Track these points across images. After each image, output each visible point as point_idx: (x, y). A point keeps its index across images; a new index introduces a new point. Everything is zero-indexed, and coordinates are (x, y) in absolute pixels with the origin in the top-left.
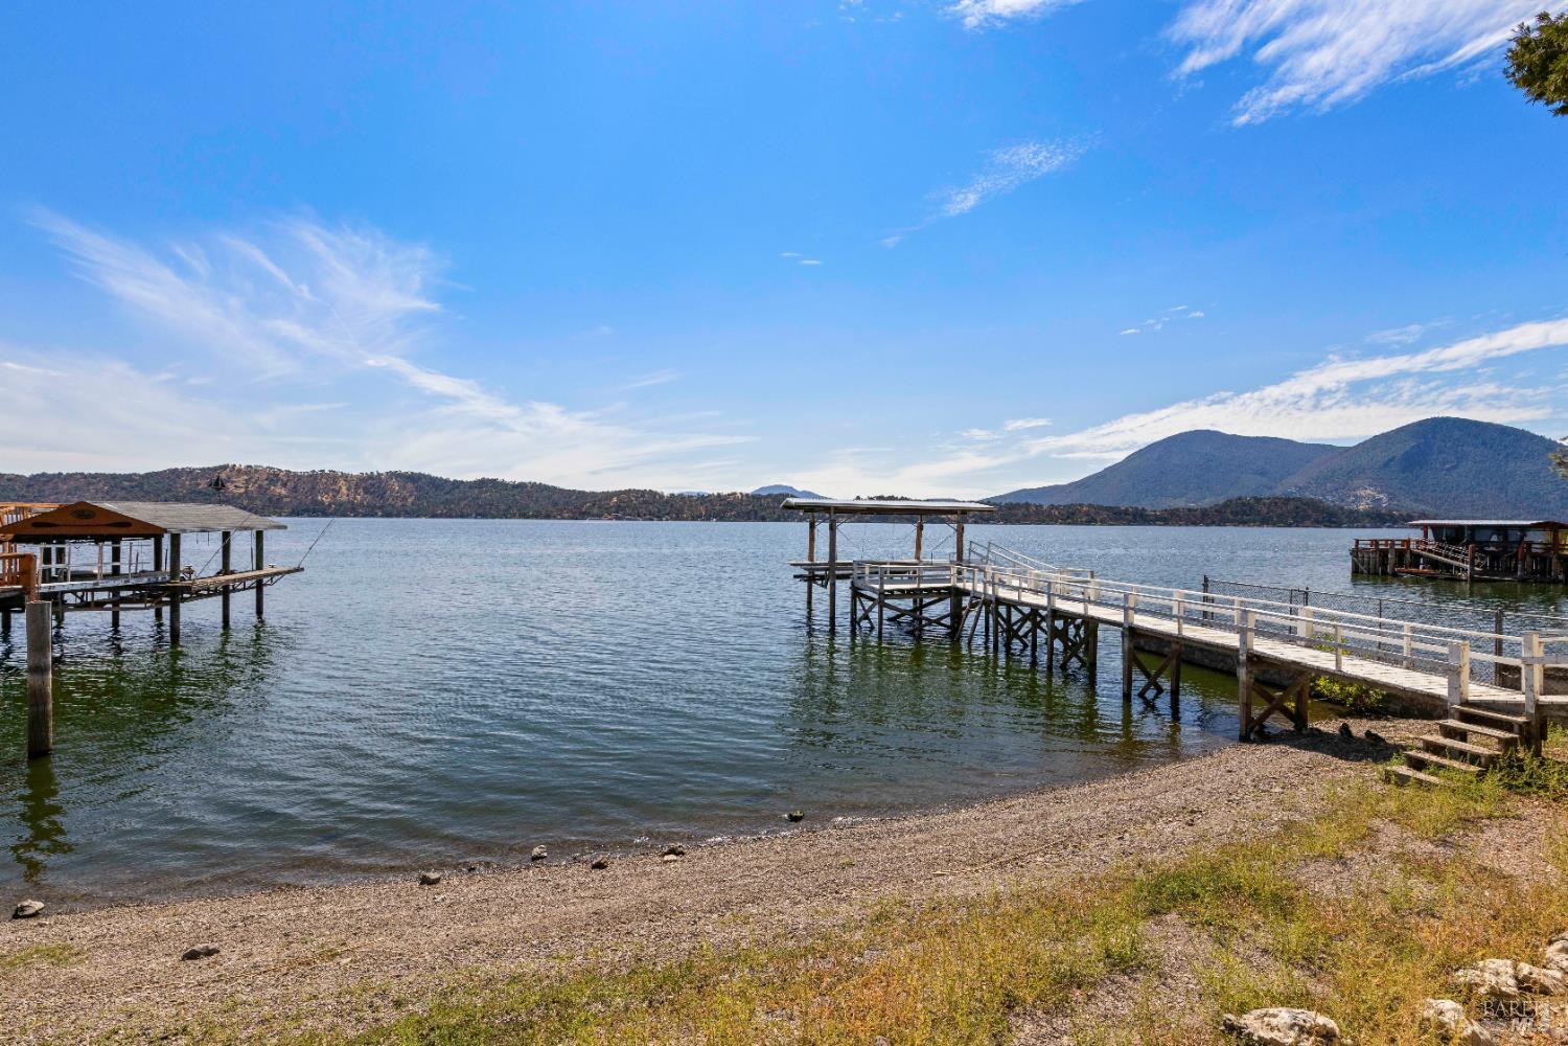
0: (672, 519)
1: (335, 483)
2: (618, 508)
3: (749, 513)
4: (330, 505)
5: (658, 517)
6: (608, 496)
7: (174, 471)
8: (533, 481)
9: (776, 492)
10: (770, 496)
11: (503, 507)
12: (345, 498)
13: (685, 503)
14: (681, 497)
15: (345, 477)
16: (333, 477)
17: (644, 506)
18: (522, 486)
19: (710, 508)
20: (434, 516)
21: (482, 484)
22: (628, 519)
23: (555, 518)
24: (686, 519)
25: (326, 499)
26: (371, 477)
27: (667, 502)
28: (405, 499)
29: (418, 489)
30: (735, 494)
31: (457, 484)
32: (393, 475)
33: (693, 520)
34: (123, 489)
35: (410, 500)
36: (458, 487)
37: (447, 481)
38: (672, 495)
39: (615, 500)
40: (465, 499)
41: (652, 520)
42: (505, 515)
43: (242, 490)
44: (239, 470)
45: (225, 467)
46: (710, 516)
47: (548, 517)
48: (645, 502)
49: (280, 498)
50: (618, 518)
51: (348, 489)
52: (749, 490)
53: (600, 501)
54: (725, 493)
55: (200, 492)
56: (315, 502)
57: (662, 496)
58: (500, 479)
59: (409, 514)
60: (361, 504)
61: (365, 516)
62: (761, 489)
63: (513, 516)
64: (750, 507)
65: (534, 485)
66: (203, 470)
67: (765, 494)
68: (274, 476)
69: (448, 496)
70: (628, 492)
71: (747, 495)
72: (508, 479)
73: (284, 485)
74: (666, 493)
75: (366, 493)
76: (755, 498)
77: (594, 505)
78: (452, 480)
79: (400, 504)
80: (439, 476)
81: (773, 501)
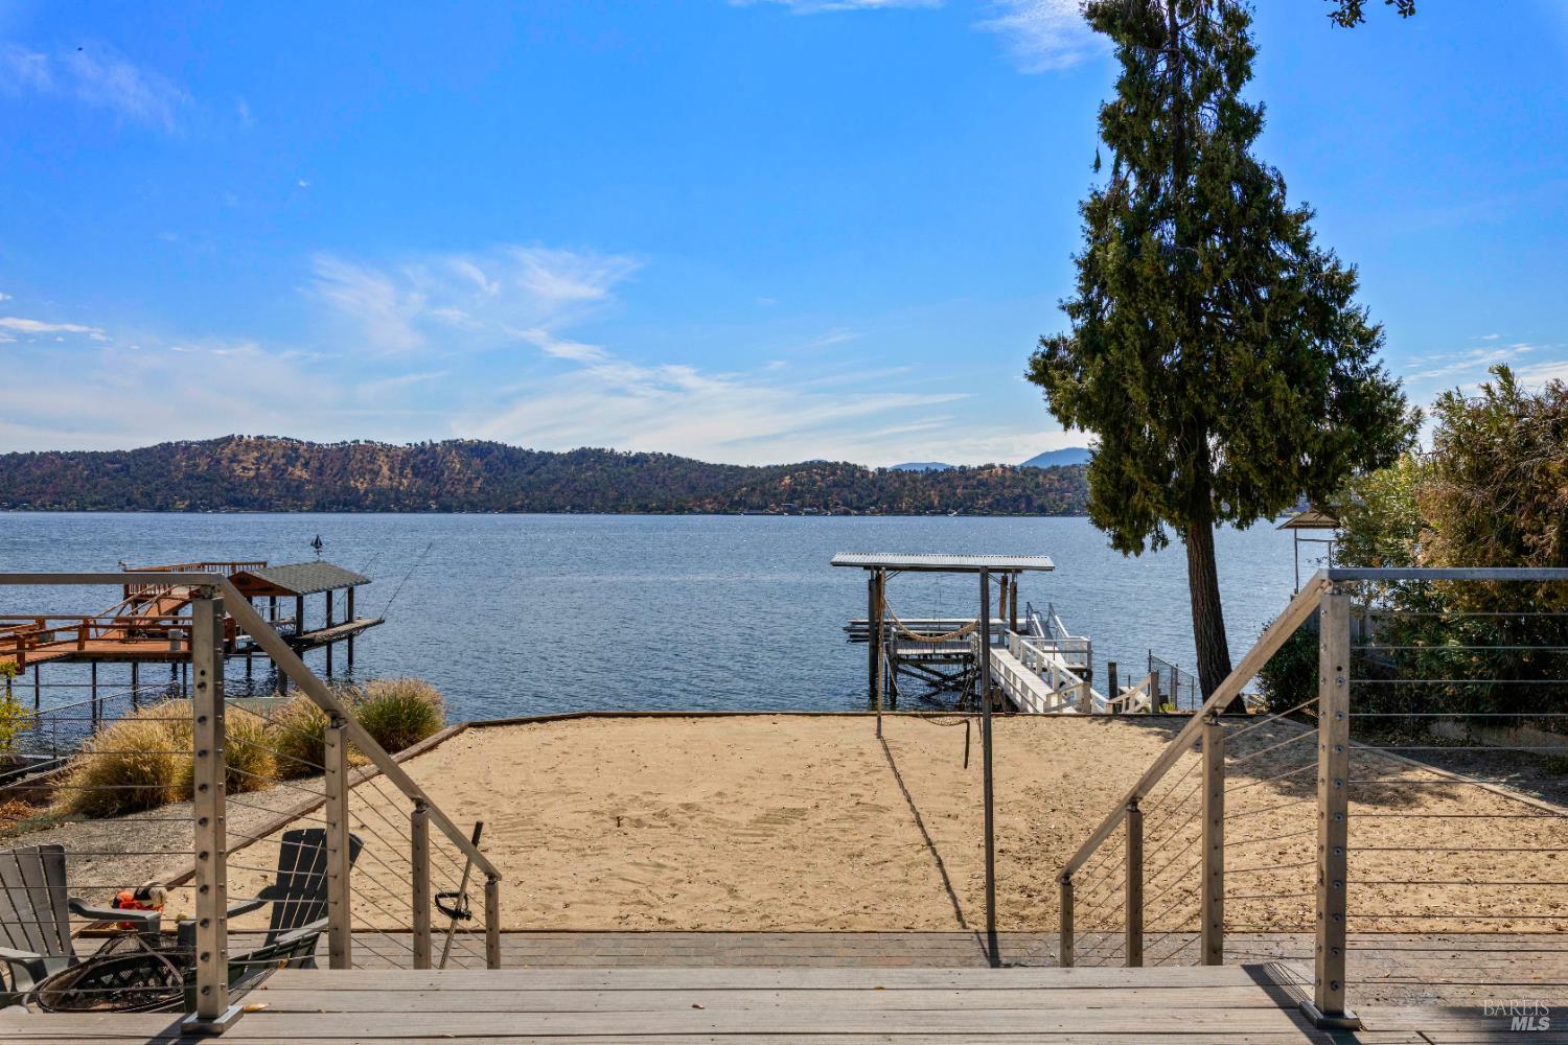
0: (882, 512)
1: (373, 460)
2: (793, 494)
3: (1015, 500)
4: (366, 493)
5: (858, 509)
7: (166, 448)
8: (657, 451)
9: (1063, 463)
10: (1055, 468)
11: (612, 494)
12: (386, 482)
13: (904, 484)
14: (898, 473)
15: (388, 449)
16: (371, 451)
17: (836, 490)
18: (641, 459)
19: (947, 491)
20: (512, 510)
21: (582, 456)
22: (808, 513)
23: (691, 511)
24: (907, 513)
25: (362, 486)
26: (421, 449)
27: (873, 483)
28: (470, 481)
29: (489, 467)
30: (991, 467)
31: (545, 458)
32: (455, 446)
33: (918, 514)
34: (107, 474)
35: (478, 484)
36: (544, 464)
37: (529, 453)
38: (882, 471)
39: (787, 480)
40: (554, 482)
41: (847, 513)
42: (615, 508)
43: (252, 473)
44: (248, 444)
45: (229, 439)
46: (948, 506)
47: (680, 511)
48: (835, 484)
49: (301, 484)
50: (793, 512)
51: (391, 470)
53: (763, 483)
54: (975, 465)
55: (199, 477)
56: (347, 489)
57: (864, 472)
58: (608, 448)
59: (474, 508)
60: (409, 494)
61: (414, 510)
63: (627, 510)
64: (1018, 491)
65: (658, 457)
66: (202, 444)
67: (1044, 466)
68: (293, 451)
69: (532, 478)
70: (809, 467)
71: (1013, 469)
72: (619, 450)
73: (306, 465)
75: (416, 475)
76: (1029, 472)
77: (753, 489)
78: (536, 451)
79: (461, 491)
80: (526, 448)
81: (1062, 478)
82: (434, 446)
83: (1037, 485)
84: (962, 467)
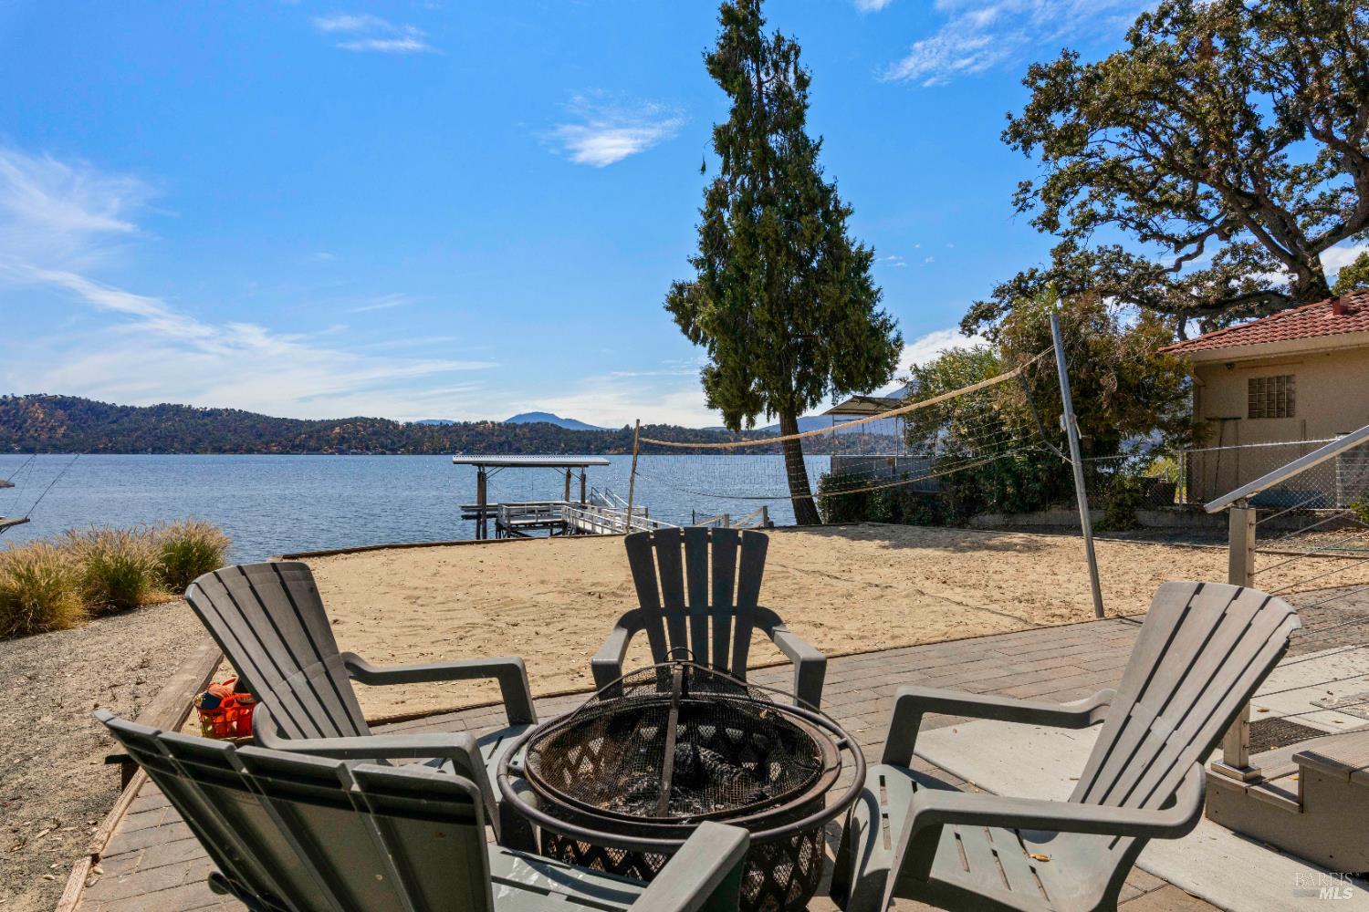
0: (409, 452)
2: (342, 439)
3: (501, 444)
5: (390, 450)
6: (329, 425)
8: (230, 407)
9: (532, 421)
10: (526, 425)
11: (189, 439)
13: (425, 433)
14: (420, 426)
17: (375, 437)
18: (214, 413)
19: (455, 438)
20: (94, 451)
21: (162, 409)
22: (353, 453)
23: (259, 452)
24: (426, 453)
27: (402, 432)
28: (53, 429)
29: (73, 416)
30: (485, 422)
31: (126, 411)
33: (435, 453)
35: (61, 430)
36: (127, 415)
37: (112, 407)
38: (409, 425)
39: (337, 430)
40: (136, 430)
41: (383, 453)
42: (192, 449)
46: (455, 448)
47: (250, 451)
48: (375, 433)
50: (341, 452)
52: (502, 418)
53: (318, 431)
54: (473, 421)
57: (395, 425)
58: (186, 404)
62: (519, 416)
63: (205, 451)
64: (503, 439)
65: (230, 412)
67: (520, 422)
69: (114, 426)
70: (354, 421)
71: (499, 424)
72: (196, 406)
74: (402, 421)
76: (509, 427)
77: (311, 437)
78: (119, 405)
79: (45, 436)
80: (109, 402)
81: (530, 430)
83: (515, 435)
84: (465, 423)
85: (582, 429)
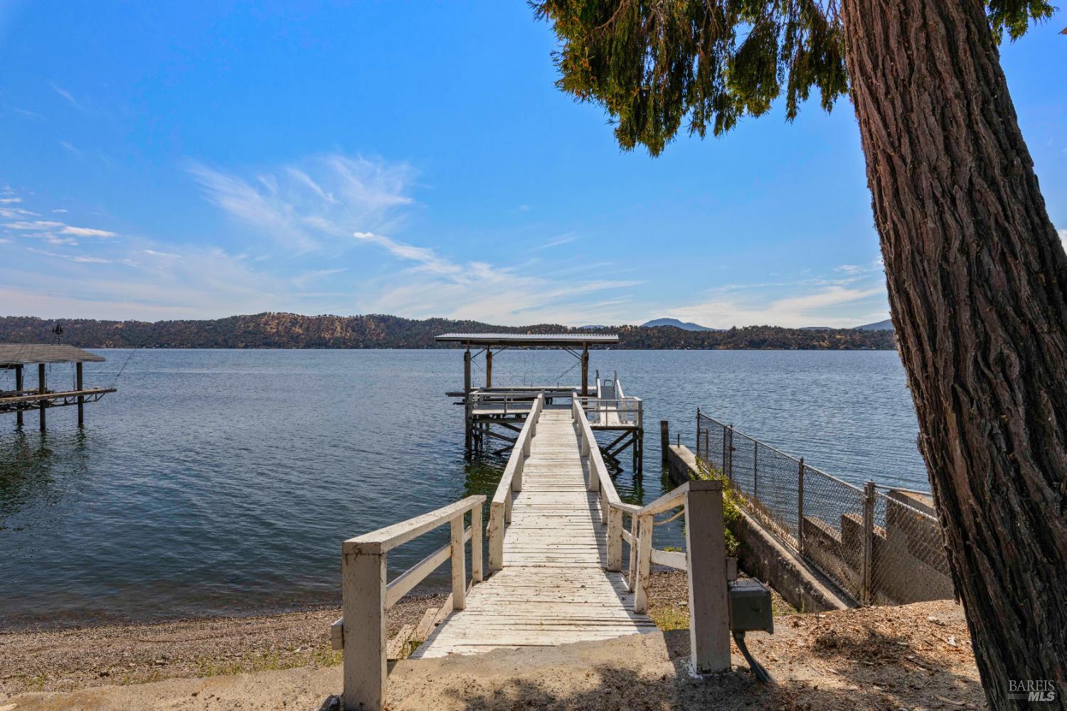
1: (333, 324)
3: (637, 342)
4: (329, 340)
6: (524, 330)
7: (234, 318)
8: (468, 319)
9: (659, 325)
10: (656, 327)
12: (339, 335)
14: (582, 330)
15: (340, 319)
16: (331, 320)
18: (461, 323)
20: (398, 347)
21: (432, 321)
25: (327, 336)
26: (356, 319)
28: (379, 334)
29: (388, 327)
30: (627, 326)
31: (414, 323)
32: (371, 317)
34: (205, 330)
35: (382, 335)
36: (414, 325)
37: (407, 321)
38: (574, 329)
40: (419, 334)
41: (558, 349)
43: (275, 330)
44: (273, 316)
45: (265, 314)
49: (299, 335)
51: (342, 328)
52: (639, 323)
54: (618, 326)
55: (250, 332)
56: (320, 338)
57: (566, 329)
58: (444, 318)
59: (380, 346)
60: (350, 340)
61: (352, 348)
62: (651, 322)
64: (638, 338)
65: (469, 322)
66: (252, 316)
67: (651, 326)
68: (295, 320)
69: (408, 332)
70: (540, 327)
71: (636, 327)
72: (450, 319)
73: (301, 326)
74: (570, 327)
75: (353, 331)
76: (644, 329)
78: (411, 320)
79: (375, 338)
80: (405, 318)
81: (659, 331)
82: (361, 317)
83: (648, 335)
84: (612, 327)
85: (697, 330)
